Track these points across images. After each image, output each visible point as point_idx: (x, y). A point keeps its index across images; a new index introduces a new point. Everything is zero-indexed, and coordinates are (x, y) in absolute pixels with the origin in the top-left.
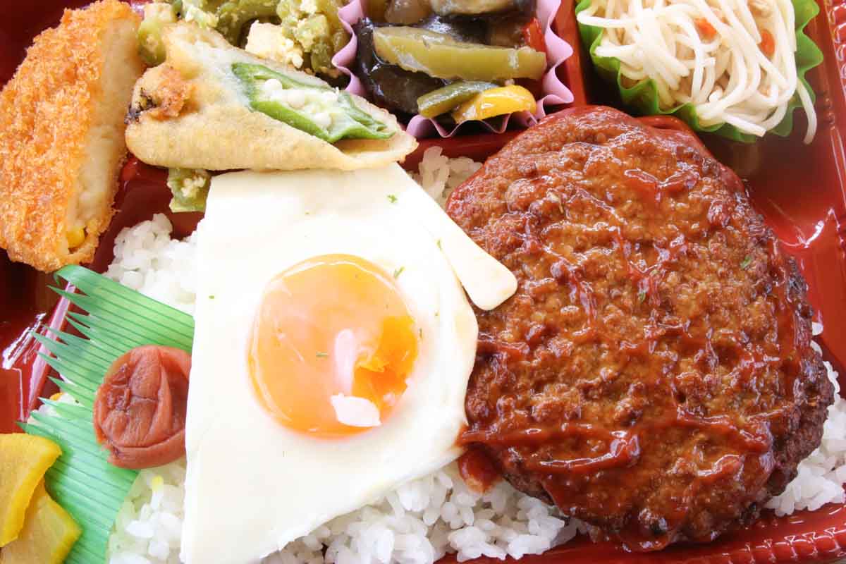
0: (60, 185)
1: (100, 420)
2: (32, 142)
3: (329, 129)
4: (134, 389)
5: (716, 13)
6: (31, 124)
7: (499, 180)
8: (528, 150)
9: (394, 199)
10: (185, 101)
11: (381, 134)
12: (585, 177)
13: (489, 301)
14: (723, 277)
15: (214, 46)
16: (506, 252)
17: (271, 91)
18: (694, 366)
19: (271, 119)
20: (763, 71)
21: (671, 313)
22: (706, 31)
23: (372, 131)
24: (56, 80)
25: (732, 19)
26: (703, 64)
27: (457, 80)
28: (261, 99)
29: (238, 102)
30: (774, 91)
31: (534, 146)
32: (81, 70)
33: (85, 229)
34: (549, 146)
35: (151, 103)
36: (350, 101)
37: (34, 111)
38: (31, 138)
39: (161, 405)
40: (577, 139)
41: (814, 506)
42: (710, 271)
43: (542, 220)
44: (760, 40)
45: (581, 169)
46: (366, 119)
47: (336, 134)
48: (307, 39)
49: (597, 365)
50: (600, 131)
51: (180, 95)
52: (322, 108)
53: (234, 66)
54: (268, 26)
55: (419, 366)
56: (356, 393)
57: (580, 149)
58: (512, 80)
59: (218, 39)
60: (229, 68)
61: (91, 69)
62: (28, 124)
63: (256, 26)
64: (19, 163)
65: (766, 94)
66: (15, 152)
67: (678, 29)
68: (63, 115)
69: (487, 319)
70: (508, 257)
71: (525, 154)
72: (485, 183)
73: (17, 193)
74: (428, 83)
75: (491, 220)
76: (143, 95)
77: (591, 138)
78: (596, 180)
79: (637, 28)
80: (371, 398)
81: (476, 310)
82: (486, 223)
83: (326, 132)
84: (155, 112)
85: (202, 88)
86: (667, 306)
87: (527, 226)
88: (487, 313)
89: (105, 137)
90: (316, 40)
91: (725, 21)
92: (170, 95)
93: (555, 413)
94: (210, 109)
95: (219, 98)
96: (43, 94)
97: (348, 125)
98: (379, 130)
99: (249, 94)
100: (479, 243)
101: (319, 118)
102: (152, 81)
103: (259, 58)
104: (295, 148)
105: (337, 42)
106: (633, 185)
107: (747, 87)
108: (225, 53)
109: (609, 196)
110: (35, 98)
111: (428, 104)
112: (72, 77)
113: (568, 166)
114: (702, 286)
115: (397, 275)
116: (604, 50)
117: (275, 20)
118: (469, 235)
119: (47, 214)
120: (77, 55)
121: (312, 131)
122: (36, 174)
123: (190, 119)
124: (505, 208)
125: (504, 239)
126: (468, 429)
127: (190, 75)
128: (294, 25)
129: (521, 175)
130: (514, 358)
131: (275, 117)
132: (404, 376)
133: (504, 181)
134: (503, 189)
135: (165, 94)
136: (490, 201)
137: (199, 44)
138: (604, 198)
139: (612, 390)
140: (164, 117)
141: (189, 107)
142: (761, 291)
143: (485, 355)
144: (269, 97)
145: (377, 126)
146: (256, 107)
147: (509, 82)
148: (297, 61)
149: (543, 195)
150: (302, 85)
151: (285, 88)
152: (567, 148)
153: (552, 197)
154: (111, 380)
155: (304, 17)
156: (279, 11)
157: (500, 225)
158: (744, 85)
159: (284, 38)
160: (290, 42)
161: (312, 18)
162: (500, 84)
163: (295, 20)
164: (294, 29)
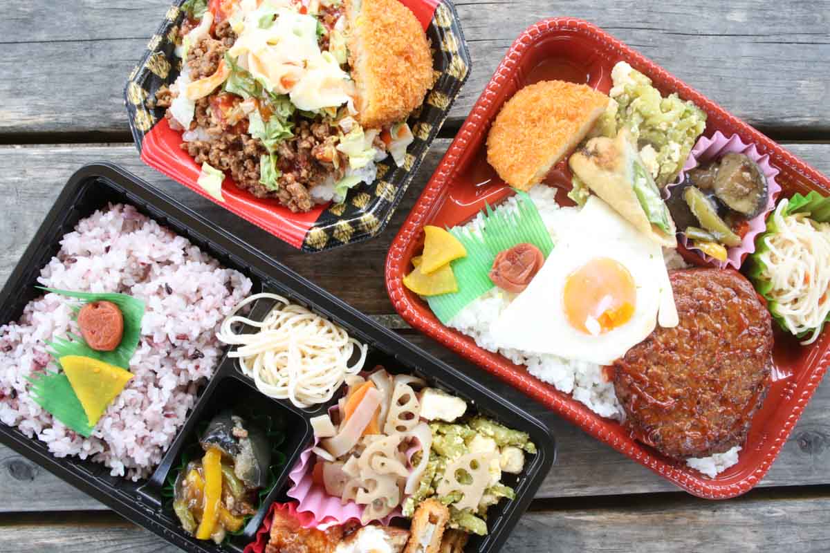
1: (501, 260)
2: (537, 129)
3: (652, 216)
5: (815, 277)
6: (540, 119)
7: (696, 282)
8: (714, 279)
9: (651, 256)
10: (611, 166)
11: (667, 232)
12: (726, 305)
13: (664, 324)
14: (743, 374)
15: (633, 149)
16: (681, 309)
17: (642, 183)
18: (711, 396)
20: (813, 309)
21: (718, 373)
22: (806, 280)
23: (665, 228)
24: (566, 113)
25: (818, 284)
27: (706, 230)
28: (637, 185)
29: (629, 182)
30: (810, 320)
31: (716, 279)
32: (578, 119)
34: (722, 283)
35: (597, 154)
38: (536, 126)
40: (734, 289)
41: (702, 471)
42: (741, 370)
43: (701, 308)
44: (821, 297)
45: (727, 300)
46: (666, 221)
47: (653, 220)
48: (666, 170)
49: (681, 371)
50: (743, 292)
51: (611, 161)
52: (654, 205)
53: (635, 162)
54: (653, 150)
55: (624, 326)
56: (599, 320)
57: (732, 293)
59: (635, 145)
60: (632, 162)
62: (538, 117)
63: (649, 146)
65: (806, 319)
66: (526, 125)
67: (796, 271)
69: (659, 329)
70: (681, 313)
71: (711, 279)
72: (689, 280)
74: (696, 223)
75: (684, 295)
76: (596, 147)
77: (738, 292)
78: (729, 309)
79: (783, 260)
80: (601, 324)
81: (658, 323)
82: (682, 294)
83: (650, 217)
84: (597, 160)
85: (620, 165)
86: (718, 369)
87: (694, 307)
88: (660, 327)
89: (565, 147)
90: (667, 173)
91: (815, 282)
93: (654, 377)
94: (618, 176)
95: (623, 174)
96: (554, 112)
97: (659, 220)
98: (667, 229)
99: (635, 180)
100: (675, 300)
101: (652, 209)
102: (602, 144)
103: (643, 163)
106: (740, 319)
107: (803, 312)
108: (634, 152)
110: (549, 111)
111: (691, 232)
112: (573, 119)
113: (723, 296)
114: (735, 372)
115: (638, 287)
116: (764, 258)
117: (658, 150)
118: (673, 294)
120: (581, 110)
121: (647, 212)
122: (533, 146)
123: (608, 174)
124: (691, 294)
125: (684, 305)
126: (622, 360)
127: (619, 155)
129: (705, 287)
130: (657, 348)
131: (638, 198)
132: (616, 326)
133: (697, 284)
134: (695, 287)
135: (606, 157)
136: (688, 287)
139: (680, 382)
140: (598, 164)
141: (610, 169)
142: (752, 388)
143: (648, 341)
144: (640, 187)
145: (667, 227)
146: (635, 189)
147: (723, 245)
148: (655, 175)
149: (708, 301)
150: (651, 187)
151: (646, 185)
152: (727, 289)
153: (711, 303)
154: (515, 249)
155: (669, 158)
156: (663, 149)
157: (686, 300)
158: (800, 312)
159: (656, 160)
160: (657, 165)
161: (673, 162)
162: (719, 243)
163: (665, 158)
164: (663, 161)
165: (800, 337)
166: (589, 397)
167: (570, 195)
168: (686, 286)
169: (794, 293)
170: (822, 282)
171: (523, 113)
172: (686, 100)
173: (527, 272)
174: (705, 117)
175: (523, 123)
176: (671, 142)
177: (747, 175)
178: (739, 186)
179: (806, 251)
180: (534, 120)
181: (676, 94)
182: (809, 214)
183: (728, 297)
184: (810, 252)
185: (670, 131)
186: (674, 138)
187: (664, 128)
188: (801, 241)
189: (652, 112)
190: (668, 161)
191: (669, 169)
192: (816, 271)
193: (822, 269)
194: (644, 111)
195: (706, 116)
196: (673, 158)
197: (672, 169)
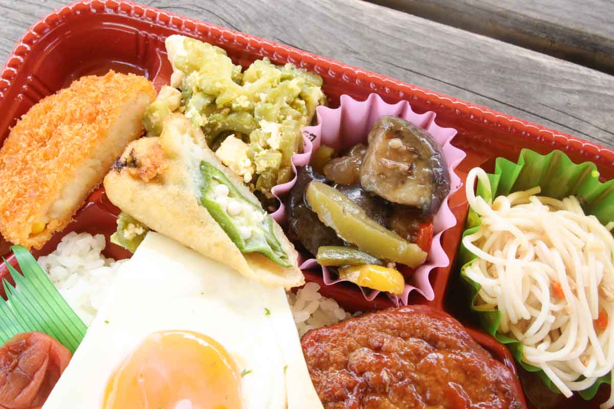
0: (46, 189)
2: (43, 149)
3: (246, 241)
4: (21, 361)
5: (570, 284)
6: (50, 134)
7: (350, 341)
8: (382, 328)
9: (268, 313)
10: (157, 174)
11: (281, 261)
12: (416, 371)
15: (195, 142)
17: (219, 195)
19: (211, 217)
20: (589, 343)
22: (556, 293)
23: (276, 256)
24: (81, 114)
25: (582, 292)
26: (545, 317)
27: (353, 247)
28: (209, 197)
29: (192, 193)
30: (592, 364)
31: (388, 327)
33: (47, 225)
34: (399, 332)
35: (134, 163)
36: (271, 226)
37: (56, 126)
38: (44, 145)
39: (33, 383)
40: (423, 338)
43: (367, 389)
44: (597, 317)
45: (416, 362)
46: (276, 245)
47: (249, 248)
48: (262, 166)
50: (443, 340)
51: (156, 168)
52: (249, 223)
53: (202, 163)
58: (394, 264)
59: (201, 138)
60: (198, 164)
61: (107, 120)
62: (47, 133)
63: (231, 138)
64: (28, 157)
65: (584, 363)
66: (29, 149)
67: (535, 282)
68: (73, 141)
70: (331, 405)
71: (379, 330)
72: (340, 338)
73: (16, 179)
74: (331, 239)
75: (331, 368)
76: (131, 154)
77: (434, 342)
78: (423, 377)
79: (505, 268)
82: (327, 369)
83: (244, 244)
84: (133, 171)
85: (173, 171)
87: (356, 388)
89: (93, 167)
90: (268, 169)
91: (575, 292)
92: (149, 166)
94: (172, 188)
95: (181, 183)
96: (67, 119)
97: (263, 246)
98: (282, 257)
99: (204, 189)
100: (314, 382)
101: (244, 231)
102: (142, 148)
103: (223, 164)
104: (216, 245)
106: (449, 393)
107: (573, 350)
108: (201, 151)
109: (428, 395)
110: (61, 119)
111: (326, 255)
112: (92, 119)
113: (406, 356)
115: (244, 373)
116: (472, 272)
117: (246, 139)
118: (310, 372)
119: (28, 204)
120: (103, 106)
121: (233, 237)
122: (34, 173)
123: (155, 188)
124: (346, 365)
125: (334, 390)
127: (169, 156)
129: (369, 346)
131: (213, 215)
133: (354, 343)
134: (351, 349)
135: (146, 163)
137: (187, 137)
138: (423, 394)
140: (138, 177)
141: (158, 179)
144: (215, 198)
145: (282, 254)
146: (203, 202)
147: (390, 265)
148: (248, 178)
149: (378, 371)
150: (243, 197)
151: (230, 195)
152: (412, 341)
153: (385, 375)
155: (267, 147)
156: (252, 136)
157: (337, 377)
158: (569, 349)
159: (246, 156)
160: (249, 162)
161: (273, 152)
162: (384, 263)
163: (260, 148)
164: (256, 154)
165: (588, 398)
167: (114, 239)
168: (333, 352)
169: (544, 319)
170: (587, 290)
171: (26, 132)
172: (283, 65)
174: (319, 81)
175: (24, 145)
176: (263, 123)
177: (396, 142)
178: (390, 163)
179: (542, 245)
180: (41, 138)
181: (265, 58)
182: (538, 190)
183: (417, 356)
184: (550, 246)
185: (259, 107)
186: (265, 115)
187: (246, 104)
188: (526, 230)
189: (218, 85)
190: (264, 152)
191: (269, 161)
192: (568, 272)
193: (579, 268)
194: (207, 85)
195: (322, 80)
196: (271, 146)
197: (275, 160)
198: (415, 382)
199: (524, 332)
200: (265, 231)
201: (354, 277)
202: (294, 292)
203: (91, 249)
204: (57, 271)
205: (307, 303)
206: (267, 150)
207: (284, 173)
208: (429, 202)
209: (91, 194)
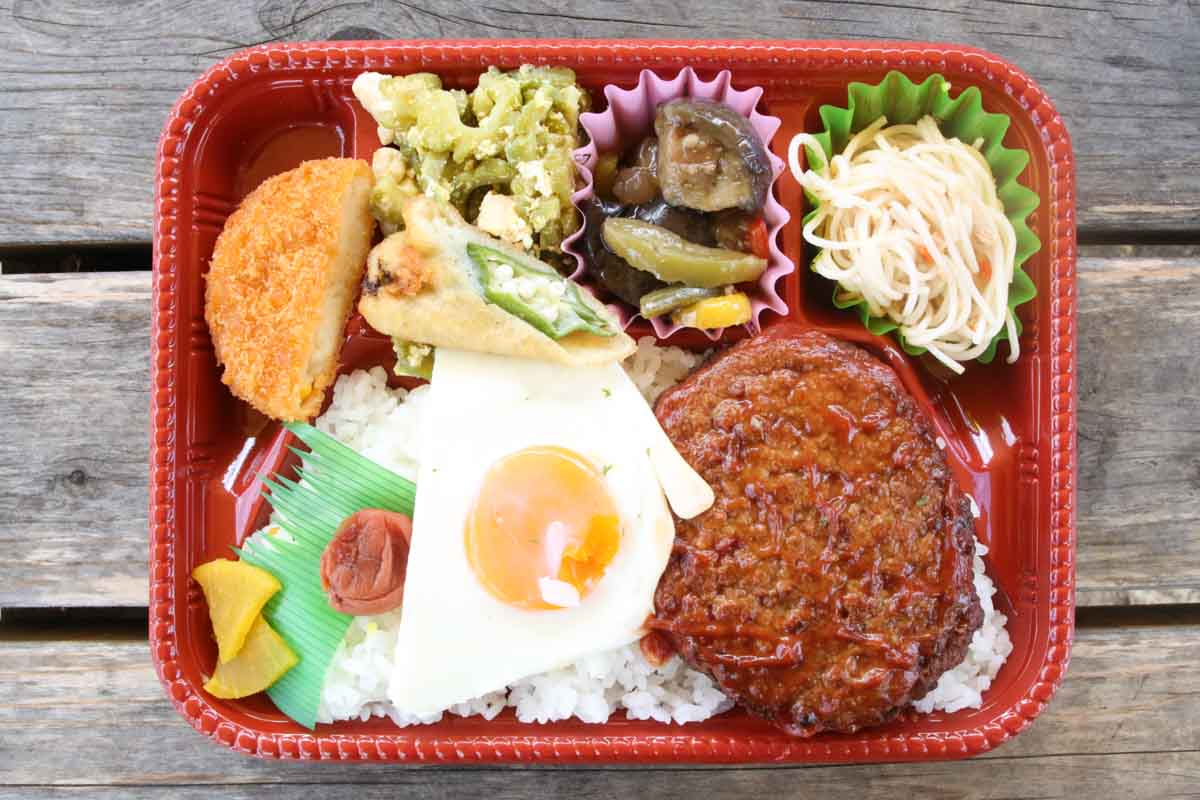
0: (298, 347)
1: (328, 572)
2: (267, 295)
3: (556, 324)
4: (360, 548)
5: (938, 245)
6: (264, 272)
7: (706, 398)
8: (739, 370)
9: (608, 394)
10: (423, 283)
11: (604, 332)
12: (788, 406)
13: (687, 512)
14: (898, 513)
15: (450, 223)
16: (707, 468)
17: (505, 282)
18: (859, 589)
19: (504, 312)
20: (974, 304)
21: (847, 540)
22: (924, 259)
23: (594, 328)
24: (295, 236)
25: (953, 250)
26: (918, 290)
27: (679, 285)
28: (494, 289)
29: (472, 291)
30: (981, 326)
31: (745, 367)
32: (320, 234)
33: (313, 384)
34: (758, 369)
35: (387, 278)
36: (577, 296)
37: (267, 259)
38: (265, 289)
39: (384, 565)
41: (951, 709)
42: (889, 506)
43: (742, 442)
44: (976, 269)
45: (785, 396)
46: (591, 315)
47: (561, 332)
48: (540, 223)
49: (774, 579)
50: (810, 361)
51: (418, 276)
52: (551, 301)
53: (470, 247)
54: (501, 197)
55: (619, 560)
56: (560, 578)
57: (787, 375)
58: (732, 288)
59: (455, 215)
60: (464, 251)
61: (331, 234)
62: (261, 271)
63: (489, 197)
64: (253, 311)
65: (972, 328)
66: (248, 299)
67: (897, 255)
68: (302, 275)
69: (685, 529)
70: (709, 472)
71: (736, 375)
72: (696, 398)
73: (251, 344)
74: (651, 283)
75: (697, 434)
76: (380, 268)
77: (799, 368)
78: (797, 409)
79: (859, 250)
80: (572, 581)
81: (675, 517)
82: (692, 435)
83: (553, 329)
84: (392, 288)
85: (436, 269)
86: (844, 533)
87: (729, 446)
88: (684, 521)
89: (336, 295)
90: (548, 224)
91: (946, 252)
92: (410, 277)
93: (732, 615)
94: (447, 294)
95: (455, 283)
96: (279, 246)
97: (577, 323)
98: (603, 327)
99: (484, 280)
100: (683, 455)
101: (548, 314)
102: (388, 253)
103: (493, 236)
104: (524, 342)
105: (567, 226)
106: (831, 418)
107: (957, 319)
108: (459, 233)
109: (808, 427)
110: (270, 248)
111: (650, 306)
112: (312, 240)
113: (773, 393)
114: (879, 519)
115: (606, 470)
116: (824, 267)
117: (508, 193)
118: (676, 445)
119: (283, 372)
120: (317, 217)
121: (540, 326)
122: (272, 331)
123: (426, 301)
124: (713, 425)
125: (707, 456)
126: (655, 617)
127: (427, 255)
128: (529, 205)
129: (730, 396)
130: (703, 564)
131: (507, 309)
132: (603, 565)
133: (713, 398)
134: (712, 406)
135: (405, 275)
136: (697, 416)
137: (439, 222)
138: (802, 428)
139: (784, 600)
140: (400, 294)
141: (427, 288)
142: (931, 527)
143: (677, 556)
144: (501, 285)
145: (601, 324)
146: (491, 299)
147: (729, 290)
148: (528, 242)
149: (748, 419)
150: (532, 271)
151: (516, 275)
152: (774, 375)
153: (756, 423)
154: (340, 538)
155: (537, 195)
156: (514, 187)
157: (707, 441)
158: (953, 319)
159: (516, 216)
160: (522, 222)
161: (546, 200)
162: (720, 291)
163: (529, 199)
164: (528, 209)
165: (989, 360)
166: (653, 701)
167: (398, 371)
168: (693, 416)
170: (959, 244)
171: (233, 278)
172: (516, 69)
173: (387, 564)
174: (569, 76)
175: (239, 298)
176: (522, 166)
177: (691, 139)
178: (692, 168)
179: (897, 206)
180: (256, 280)
181: (490, 69)
182: (883, 120)
183: (786, 388)
184: (906, 203)
185: (509, 146)
186: (521, 154)
187: (492, 150)
188: (871, 195)
189: (449, 139)
190: (536, 203)
191: (547, 213)
192: (934, 229)
193: (945, 222)
194: (435, 143)
196: (541, 191)
197: (553, 210)
198: (790, 419)
199: (901, 312)
200: (570, 303)
201: (690, 320)
202: (629, 363)
203: (374, 387)
204: (344, 430)
205: (647, 363)
206: (538, 199)
207: (569, 220)
208: (751, 201)
209: (347, 325)
